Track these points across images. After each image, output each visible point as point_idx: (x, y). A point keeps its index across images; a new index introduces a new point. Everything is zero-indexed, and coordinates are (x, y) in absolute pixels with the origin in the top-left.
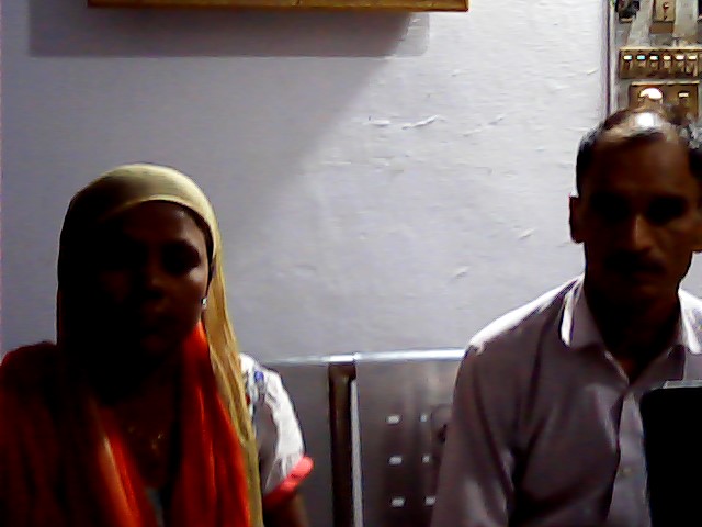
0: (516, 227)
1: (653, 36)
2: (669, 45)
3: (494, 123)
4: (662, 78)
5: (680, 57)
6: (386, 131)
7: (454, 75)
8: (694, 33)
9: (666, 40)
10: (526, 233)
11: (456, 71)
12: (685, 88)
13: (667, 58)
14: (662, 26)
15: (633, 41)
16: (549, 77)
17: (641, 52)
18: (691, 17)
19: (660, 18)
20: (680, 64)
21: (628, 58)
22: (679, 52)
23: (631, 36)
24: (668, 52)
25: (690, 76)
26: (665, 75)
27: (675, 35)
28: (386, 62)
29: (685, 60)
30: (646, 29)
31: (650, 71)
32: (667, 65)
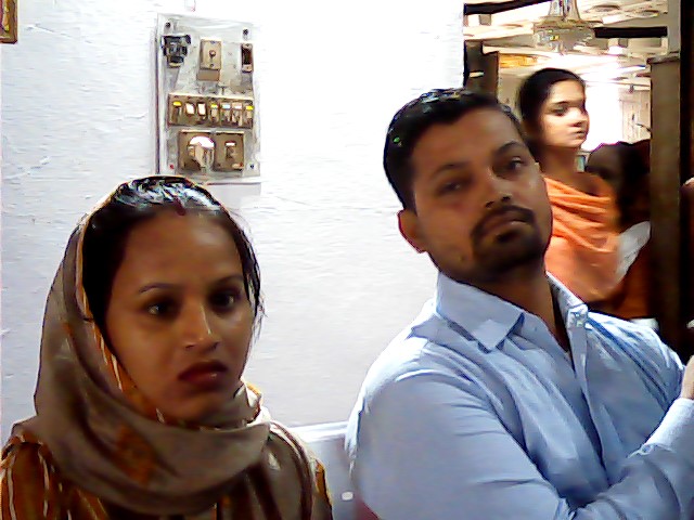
1: (201, 83)
2: (215, 93)
4: (210, 126)
5: (226, 106)
8: (238, 82)
9: (212, 88)
12: (231, 138)
13: (214, 106)
14: (208, 73)
15: (181, 87)
17: (189, 100)
18: (235, 67)
19: (208, 66)
20: (227, 113)
21: (178, 104)
22: (226, 101)
23: (179, 82)
24: (213, 99)
25: (236, 125)
26: (213, 124)
27: (221, 84)
29: (232, 110)
30: (195, 78)
31: (199, 119)
32: (214, 113)
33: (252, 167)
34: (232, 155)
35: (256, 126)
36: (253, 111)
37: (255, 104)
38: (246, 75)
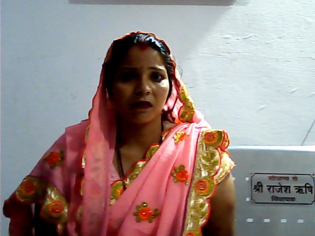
0: (290, 87)
3: (280, 38)
6: (229, 41)
7: (262, 15)
10: (294, 90)
11: (263, 13)
16: (307, 16)
28: (231, 8)
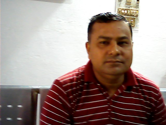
1: (126, 5)
2: (129, 8)
4: (127, 16)
5: (132, 11)
6: (60, 23)
8: (135, 5)
9: (129, 7)
12: (132, 19)
13: (129, 11)
14: (128, 3)
15: (121, 6)
17: (123, 9)
18: (135, 2)
19: (128, 1)
20: (132, 13)
21: (120, 10)
22: (132, 10)
23: (121, 5)
24: (129, 9)
25: (133, 16)
26: (128, 15)
27: (131, 6)
30: (125, 4)
31: (125, 14)
32: (129, 13)
33: (137, 26)
34: (132, 23)
35: (139, 17)
36: (138, 13)
37: (139, 11)
38: (138, 4)
